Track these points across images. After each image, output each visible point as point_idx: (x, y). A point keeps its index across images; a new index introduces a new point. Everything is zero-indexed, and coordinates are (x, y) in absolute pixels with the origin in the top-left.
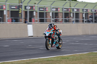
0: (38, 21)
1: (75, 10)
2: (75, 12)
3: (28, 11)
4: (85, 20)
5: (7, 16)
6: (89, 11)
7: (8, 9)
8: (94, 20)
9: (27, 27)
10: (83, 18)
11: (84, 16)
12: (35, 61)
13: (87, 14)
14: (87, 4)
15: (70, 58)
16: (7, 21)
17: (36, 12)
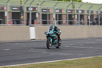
0: (41, 23)
1: (80, 12)
2: (79, 14)
3: (31, 12)
4: (90, 22)
5: (8, 17)
6: (95, 13)
7: (9, 10)
8: (99, 22)
9: (29, 30)
10: (88, 20)
11: (89, 18)
12: (37, 66)
13: (92, 16)
14: (92, 5)
15: (75, 62)
16: (8, 23)
17: (39, 14)
